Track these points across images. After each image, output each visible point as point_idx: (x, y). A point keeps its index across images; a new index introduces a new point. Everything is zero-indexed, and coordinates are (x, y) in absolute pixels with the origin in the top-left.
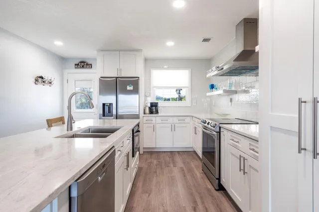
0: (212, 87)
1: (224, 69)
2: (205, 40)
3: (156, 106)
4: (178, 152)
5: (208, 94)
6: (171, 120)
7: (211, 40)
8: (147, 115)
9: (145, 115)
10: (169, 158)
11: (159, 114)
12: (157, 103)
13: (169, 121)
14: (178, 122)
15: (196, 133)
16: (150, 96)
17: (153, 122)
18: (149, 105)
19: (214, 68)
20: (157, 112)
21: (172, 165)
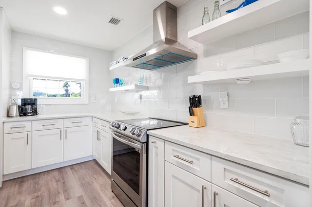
0: (117, 81)
1: (147, 55)
2: (114, 21)
3: (34, 104)
4: (72, 166)
5: (111, 90)
6: (59, 124)
7: (120, 23)
8: (15, 119)
9: (11, 119)
10: (57, 181)
11: (39, 116)
12: (36, 99)
13: (55, 126)
14: (71, 125)
15: (98, 139)
16: (21, 88)
17: (26, 129)
18: (19, 103)
19: (120, 59)
20: (35, 112)
21: (62, 197)
